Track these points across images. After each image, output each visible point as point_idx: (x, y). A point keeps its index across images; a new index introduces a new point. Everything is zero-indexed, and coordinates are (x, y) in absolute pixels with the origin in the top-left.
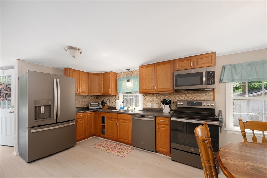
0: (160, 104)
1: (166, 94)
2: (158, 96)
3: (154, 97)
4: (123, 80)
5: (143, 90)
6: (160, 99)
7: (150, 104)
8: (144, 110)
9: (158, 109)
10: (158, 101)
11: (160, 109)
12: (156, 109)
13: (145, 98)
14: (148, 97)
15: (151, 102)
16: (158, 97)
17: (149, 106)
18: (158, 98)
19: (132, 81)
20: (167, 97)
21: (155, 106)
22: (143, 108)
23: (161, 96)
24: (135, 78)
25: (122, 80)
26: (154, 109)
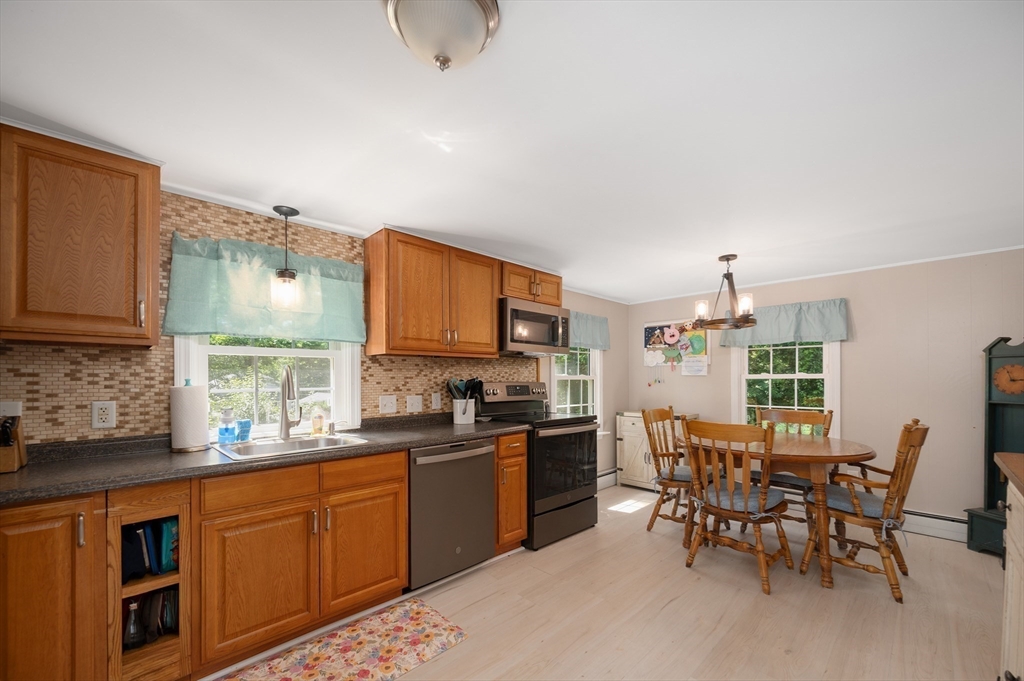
0: (430, 395)
1: (449, 360)
2: (421, 367)
3: (408, 370)
4: (239, 256)
5: (406, 338)
6: (430, 380)
7: (394, 397)
8: (368, 426)
9: (423, 416)
10: (422, 385)
11: (431, 415)
12: (417, 416)
13: (371, 375)
14: (385, 370)
15: (398, 389)
16: (422, 370)
17: (388, 407)
18: (423, 373)
19: (307, 283)
20: (451, 373)
21: (414, 406)
22: (363, 420)
23: (432, 367)
24: (332, 272)
25: (226, 254)
26: (409, 417)
